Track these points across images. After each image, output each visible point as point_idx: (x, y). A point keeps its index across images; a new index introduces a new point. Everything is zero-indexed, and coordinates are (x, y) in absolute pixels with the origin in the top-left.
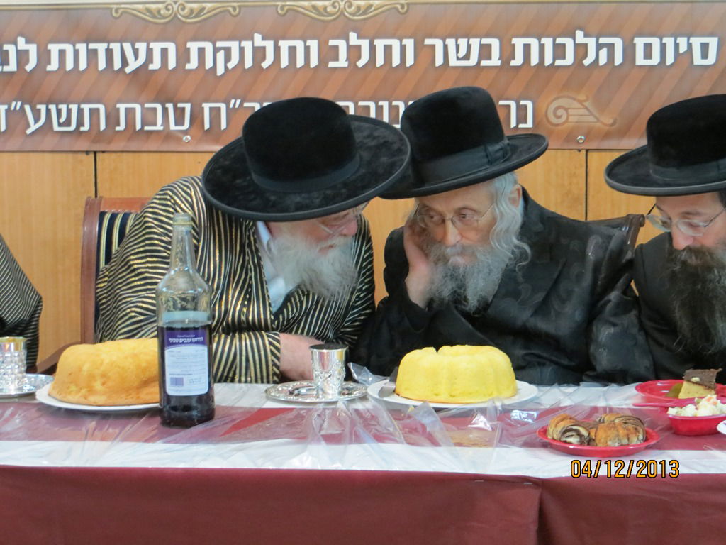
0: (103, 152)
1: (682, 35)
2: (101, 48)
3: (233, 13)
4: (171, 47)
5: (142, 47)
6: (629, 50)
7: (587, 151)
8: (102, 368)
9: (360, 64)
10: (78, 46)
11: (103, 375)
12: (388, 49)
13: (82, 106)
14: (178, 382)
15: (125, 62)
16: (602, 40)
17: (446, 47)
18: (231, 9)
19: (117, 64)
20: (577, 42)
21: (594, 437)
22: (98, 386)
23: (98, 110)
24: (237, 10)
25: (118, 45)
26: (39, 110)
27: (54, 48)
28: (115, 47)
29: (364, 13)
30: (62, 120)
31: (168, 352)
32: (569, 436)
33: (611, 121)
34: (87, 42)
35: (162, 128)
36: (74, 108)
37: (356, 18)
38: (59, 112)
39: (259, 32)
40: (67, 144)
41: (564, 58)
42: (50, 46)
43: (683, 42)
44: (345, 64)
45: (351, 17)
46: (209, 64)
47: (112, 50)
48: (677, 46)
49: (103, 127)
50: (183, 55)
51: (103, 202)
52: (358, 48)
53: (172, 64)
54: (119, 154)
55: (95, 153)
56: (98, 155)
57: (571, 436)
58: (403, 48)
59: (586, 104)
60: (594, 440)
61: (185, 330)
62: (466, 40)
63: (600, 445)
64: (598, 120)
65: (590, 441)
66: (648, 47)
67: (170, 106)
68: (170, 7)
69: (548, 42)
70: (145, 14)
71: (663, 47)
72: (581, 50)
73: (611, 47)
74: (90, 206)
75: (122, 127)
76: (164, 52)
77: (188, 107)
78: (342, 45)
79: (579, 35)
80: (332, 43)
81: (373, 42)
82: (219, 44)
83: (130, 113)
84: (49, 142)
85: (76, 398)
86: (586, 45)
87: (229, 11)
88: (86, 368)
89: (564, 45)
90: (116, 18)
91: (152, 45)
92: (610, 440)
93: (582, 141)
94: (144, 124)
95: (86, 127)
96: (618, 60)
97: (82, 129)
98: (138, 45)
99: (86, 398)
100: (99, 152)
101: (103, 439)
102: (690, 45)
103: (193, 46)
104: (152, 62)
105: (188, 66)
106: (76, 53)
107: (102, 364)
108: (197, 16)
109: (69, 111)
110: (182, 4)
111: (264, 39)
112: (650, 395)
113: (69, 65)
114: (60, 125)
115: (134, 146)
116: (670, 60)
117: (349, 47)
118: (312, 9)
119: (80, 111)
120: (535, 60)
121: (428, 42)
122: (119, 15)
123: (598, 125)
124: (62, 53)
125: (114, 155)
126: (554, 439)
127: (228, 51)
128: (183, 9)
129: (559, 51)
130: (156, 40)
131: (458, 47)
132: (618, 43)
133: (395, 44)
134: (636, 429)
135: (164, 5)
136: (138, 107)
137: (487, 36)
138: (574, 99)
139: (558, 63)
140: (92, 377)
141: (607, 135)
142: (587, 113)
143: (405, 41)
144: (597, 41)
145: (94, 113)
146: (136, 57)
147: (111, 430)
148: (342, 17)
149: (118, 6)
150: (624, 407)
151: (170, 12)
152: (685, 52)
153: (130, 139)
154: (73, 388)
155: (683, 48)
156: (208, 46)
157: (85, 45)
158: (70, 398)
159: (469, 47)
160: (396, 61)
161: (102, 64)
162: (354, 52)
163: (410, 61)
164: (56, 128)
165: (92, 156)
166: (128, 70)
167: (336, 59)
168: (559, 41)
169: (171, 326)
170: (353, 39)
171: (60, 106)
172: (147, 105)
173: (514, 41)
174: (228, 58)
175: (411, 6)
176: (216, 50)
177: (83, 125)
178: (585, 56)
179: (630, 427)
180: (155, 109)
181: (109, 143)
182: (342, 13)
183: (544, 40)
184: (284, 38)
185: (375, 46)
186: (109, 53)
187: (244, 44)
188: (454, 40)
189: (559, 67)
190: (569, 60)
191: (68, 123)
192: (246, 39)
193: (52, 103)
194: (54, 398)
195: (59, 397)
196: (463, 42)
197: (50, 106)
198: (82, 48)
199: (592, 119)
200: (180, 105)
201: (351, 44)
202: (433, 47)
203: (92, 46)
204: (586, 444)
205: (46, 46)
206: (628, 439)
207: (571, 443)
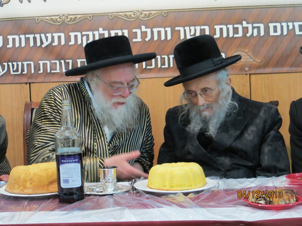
0: (33, 83)
1: (290, 22)
2: (31, 37)
3: (89, 19)
4: (62, 35)
5: (49, 35)
6: (267, 29)
7: (250, 74)
8: (30, 176)
9: (147, 39)
10: (21, 36)
11: (31, 180)
12: (159, 32)
13: (23, 63)
14: (66, 181)
15: (42, 43)
16: (255, 25)
17: (185, 31)
18: (88, 17)
19: (39, 44)
20: (243, 26)
21: (272, 201)
22: (28, 185)
23: (30, 64)
24: (91, 18)
25: (39, 35)
26: (4, 65)
27: (10, 38)
28: (38, 36)
29: (148, 17)
30: (14, 69)
31: (61, 167)
32: (260, 200)
33: (260, 61)
34: (25, 34)
35: (59, 71)
36: (20, 64)
37: (144, 19)
38: (13, 66)
39: (101, 27)
40: (17, 80)
41: (238, 33)
42: (8, 37)
43: (290, 24)
44: (140, 40)
45: (142, 19)
46: (79, 42)
47: (36, 37)
48: (288, 26)
49: (33, 72)
50: (68, 39)
51: (33, 104)
52: (146, 32)
53: (63, 43)
54: (40, 84)
55: (30, 83)
56: (31, 84)
57: (261, 200)
58: (166, 32)
59: (249, 54)
60: (272, 202)
61: (69, 156)
62: (194, 27)
63: (275, 204)
64: (254, 61)
65: (270, 202)
66: (275, 28)
67: (62, 61)
68: (61, 17)
69: (230, 27)
70: (50, 21)
71: (282, 27)
72: (245, 30)
73: (259, 28)
74: (27, 106)
75: (41, 71)
76: (59, 37)
77: (70, 61)
78: (138, 31)
79: (244, 23)
80: (134, 31)
81: (152, 30)
82: (84, 33)
83: (45, 65)
84: (9, 79)
85: (18, 191)
86: (247, 28)
87: (88, 18)
88: (22, 176)
89: (238, 28)
90: (37, 23)
91: (54, 34)
92: (280, 201)
93: (247, 70)
94: (51, 70)
95: (25, 72)
96: (262, 33)
97: (24, 73)
98: (47, 35)
99: (22, 191)
100: (31, 83)
101: (30, 210)
102: (294, 26)
103: (72, 34)
104: (54, 42)
105: (70, 43)
106: (20, 39)
107: (30, 174)
108: (74, 21)
109: (18, 65)
110: (66, 16)
111: (103, 30)
112: (293, 180)
113: (17, 45)
114: (14, 71)
115: (47, 79)
116: (285, 33)
117: (142, 32)
118: (124, 16)
119: (23, 65)
120: (225, 35)
121: (177, 28)
122: (39, 22)
123: (254, 63)
124: (14, 40)
125: (38, 84)
126: (252, 202)
127: (88, 36)
128: (67, 18)
129: (236, 30)
130: (55, 32)
131: (190, 30)
132: (262, 26)
133: (162, 30)
134: (292, 196)
135: (59, 17)
136: (48, 62)
137: (203, 25)
138: (243, 52)
139: (236, 36)
140: (25, 181)
141: (259, 67)
142: (249, 57)
143: (167, 29)
144: (252, 25)
145: (29, 66)
146: (47, 40)
147: (34, 206)
148: (138, 19)
149: (38, 18)
150: (282, 186)
151: (61, 20)
152: (292, 29)
153: (45, 77)
154: (16, 186)
155: (291, 27)
156: (79, 34)
157: (24, 36)
158: (15, 191)
159: (195, 30)
160: (163, 38)
161: (32, 44)
162: (144, 34)
163: (169, 37)
164: (12, 73)
165: (28, 85)
166: (43, 46)
167: (136, 38)
168: (236, 26)
169: (62, 154)
170: (144, 28)
171: (13, 63)
172: (52, 61)
173: (215, 27)
174: (88, 39)
175: (169, 13)
176: (82, 36)
177: (24, 71)
178: (247, 32)
179: (289, 195)
180: (56, 63)
181: (36, 79)
182: (138, 17)
183: (228, 26)
184: (113, 29)
185: (153, 31)
186: (35, 39)
187: (95, 32)
188: (188, 27)
189: (236, 38)
190: (240, 34)
191: (17, 70)
192: (96, 30)
193: (10, 62)
194: (7, 191)
195: (10, 191)
196: (192, 28)
197: (9, 63)
198: (23, 37)
199: (252, 60)
200: (67, 61)
201: (142, 31)
202: (179, 31)
203: (27, 36)
204: (268, 204)
205: (7, 37)
206: (289, 200)
207: (261, 204)
